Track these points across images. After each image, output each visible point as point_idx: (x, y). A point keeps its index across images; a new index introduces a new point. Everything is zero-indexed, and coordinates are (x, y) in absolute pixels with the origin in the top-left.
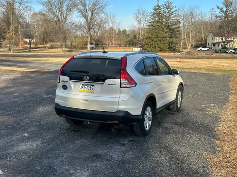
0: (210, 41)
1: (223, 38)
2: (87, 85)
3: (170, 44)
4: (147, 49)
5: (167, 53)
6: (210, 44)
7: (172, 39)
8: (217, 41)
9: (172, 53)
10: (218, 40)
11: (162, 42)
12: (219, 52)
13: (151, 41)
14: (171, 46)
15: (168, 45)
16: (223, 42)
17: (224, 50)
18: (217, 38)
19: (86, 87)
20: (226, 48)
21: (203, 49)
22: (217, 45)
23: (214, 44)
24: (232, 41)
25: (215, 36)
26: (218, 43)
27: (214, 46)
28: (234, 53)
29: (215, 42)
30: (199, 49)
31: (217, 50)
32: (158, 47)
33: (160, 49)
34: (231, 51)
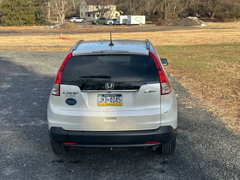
0: (83, 11)
1: (99, 6)
2: (110, 95)
3: (37, 14)
4: (7, 21)
5: (35, 26)
6: (84, 14)
7: (38, 7)
8: (92, 10)
9: (42, 27)
10: (92, 8)
11: (26, 12)
12: (97, 23)
13: (10, 10)
14: (38, 17)
15: (34, 16)
16: (99, 11)
17: (103, 21)
18: (92, 6)
19: (109, 98)
20: (104, 19)
21: (77, 20)
22: (92, 15)
23: (89, 14)
24: (108, 10)
25: (88, 4)
26: (94, 13)
27: (89, 16)
28: (114, 24)
29: (89, 11)
30: (72, 20)
31: (95, 22)
32: (22, 19)
33: (25, 22)
34: (111, 23)
